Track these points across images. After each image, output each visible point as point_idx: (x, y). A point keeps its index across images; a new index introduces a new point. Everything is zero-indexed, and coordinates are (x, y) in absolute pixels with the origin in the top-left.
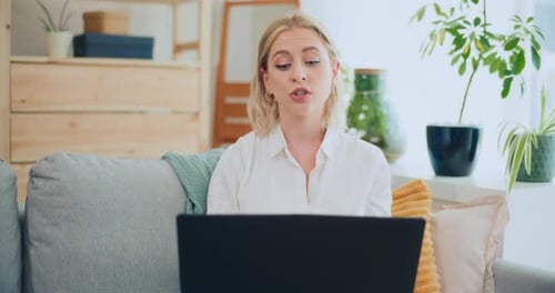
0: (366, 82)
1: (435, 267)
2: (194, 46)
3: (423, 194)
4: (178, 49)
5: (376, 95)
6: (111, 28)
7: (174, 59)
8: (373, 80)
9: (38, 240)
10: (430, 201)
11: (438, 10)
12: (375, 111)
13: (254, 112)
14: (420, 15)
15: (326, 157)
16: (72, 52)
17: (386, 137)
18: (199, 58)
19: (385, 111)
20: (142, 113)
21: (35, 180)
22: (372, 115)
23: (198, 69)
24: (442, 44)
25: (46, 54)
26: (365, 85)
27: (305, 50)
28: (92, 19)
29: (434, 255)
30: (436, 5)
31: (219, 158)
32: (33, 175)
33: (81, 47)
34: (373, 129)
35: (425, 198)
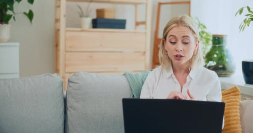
0: (218, 41)
1: (240, 126)
2: (144, 23)
3: (237, 93)
4: (137, 24)
5: (222, 46)
6: (108, 16)
7: (135, 29)
8: (220, 40)
9: (71, 107)
10: (240, 96)
11: (249, 9)
12: (221, 54)
13: (161, 58)
14: (241, 11)
15: (191, 79)
16: (91, 26)
17: (226, 65)
18: (146, 28)
19: (225, 53)
20: (121, 52)
21: (70, 83)
22: (220, 55)
23: (146, 33)
24: (248, 26)
25: (80, 27)
26: (217, 42)
27: (183, 37)
28: (100, 12)
29: (240, 120)
30: (248, 7)
31: (147, 75)
32: (69, 81)
33: (96, 24)
34: (220, 62)
35: (238, 95)
